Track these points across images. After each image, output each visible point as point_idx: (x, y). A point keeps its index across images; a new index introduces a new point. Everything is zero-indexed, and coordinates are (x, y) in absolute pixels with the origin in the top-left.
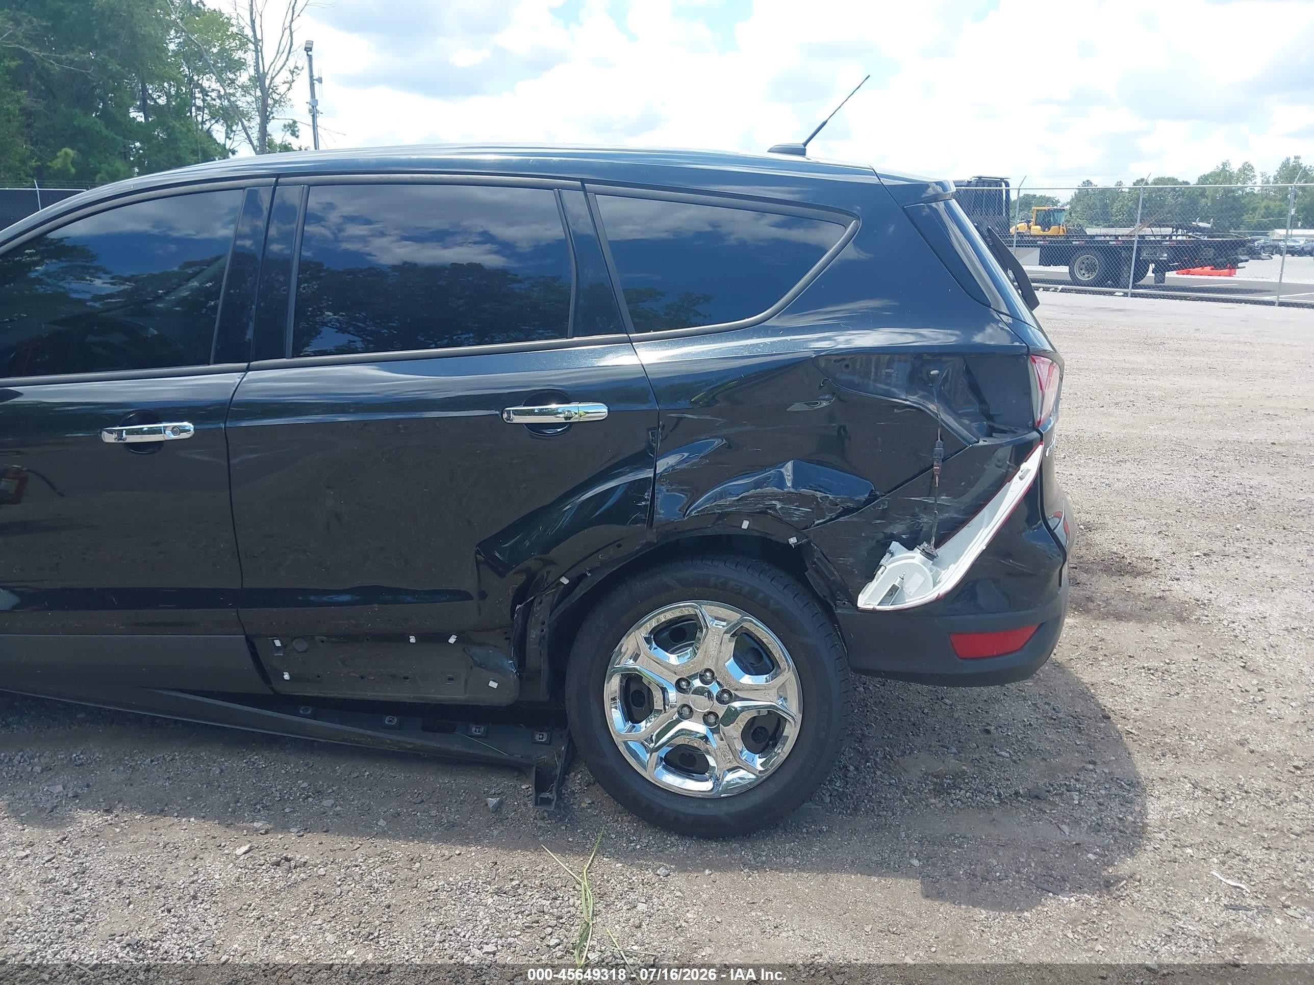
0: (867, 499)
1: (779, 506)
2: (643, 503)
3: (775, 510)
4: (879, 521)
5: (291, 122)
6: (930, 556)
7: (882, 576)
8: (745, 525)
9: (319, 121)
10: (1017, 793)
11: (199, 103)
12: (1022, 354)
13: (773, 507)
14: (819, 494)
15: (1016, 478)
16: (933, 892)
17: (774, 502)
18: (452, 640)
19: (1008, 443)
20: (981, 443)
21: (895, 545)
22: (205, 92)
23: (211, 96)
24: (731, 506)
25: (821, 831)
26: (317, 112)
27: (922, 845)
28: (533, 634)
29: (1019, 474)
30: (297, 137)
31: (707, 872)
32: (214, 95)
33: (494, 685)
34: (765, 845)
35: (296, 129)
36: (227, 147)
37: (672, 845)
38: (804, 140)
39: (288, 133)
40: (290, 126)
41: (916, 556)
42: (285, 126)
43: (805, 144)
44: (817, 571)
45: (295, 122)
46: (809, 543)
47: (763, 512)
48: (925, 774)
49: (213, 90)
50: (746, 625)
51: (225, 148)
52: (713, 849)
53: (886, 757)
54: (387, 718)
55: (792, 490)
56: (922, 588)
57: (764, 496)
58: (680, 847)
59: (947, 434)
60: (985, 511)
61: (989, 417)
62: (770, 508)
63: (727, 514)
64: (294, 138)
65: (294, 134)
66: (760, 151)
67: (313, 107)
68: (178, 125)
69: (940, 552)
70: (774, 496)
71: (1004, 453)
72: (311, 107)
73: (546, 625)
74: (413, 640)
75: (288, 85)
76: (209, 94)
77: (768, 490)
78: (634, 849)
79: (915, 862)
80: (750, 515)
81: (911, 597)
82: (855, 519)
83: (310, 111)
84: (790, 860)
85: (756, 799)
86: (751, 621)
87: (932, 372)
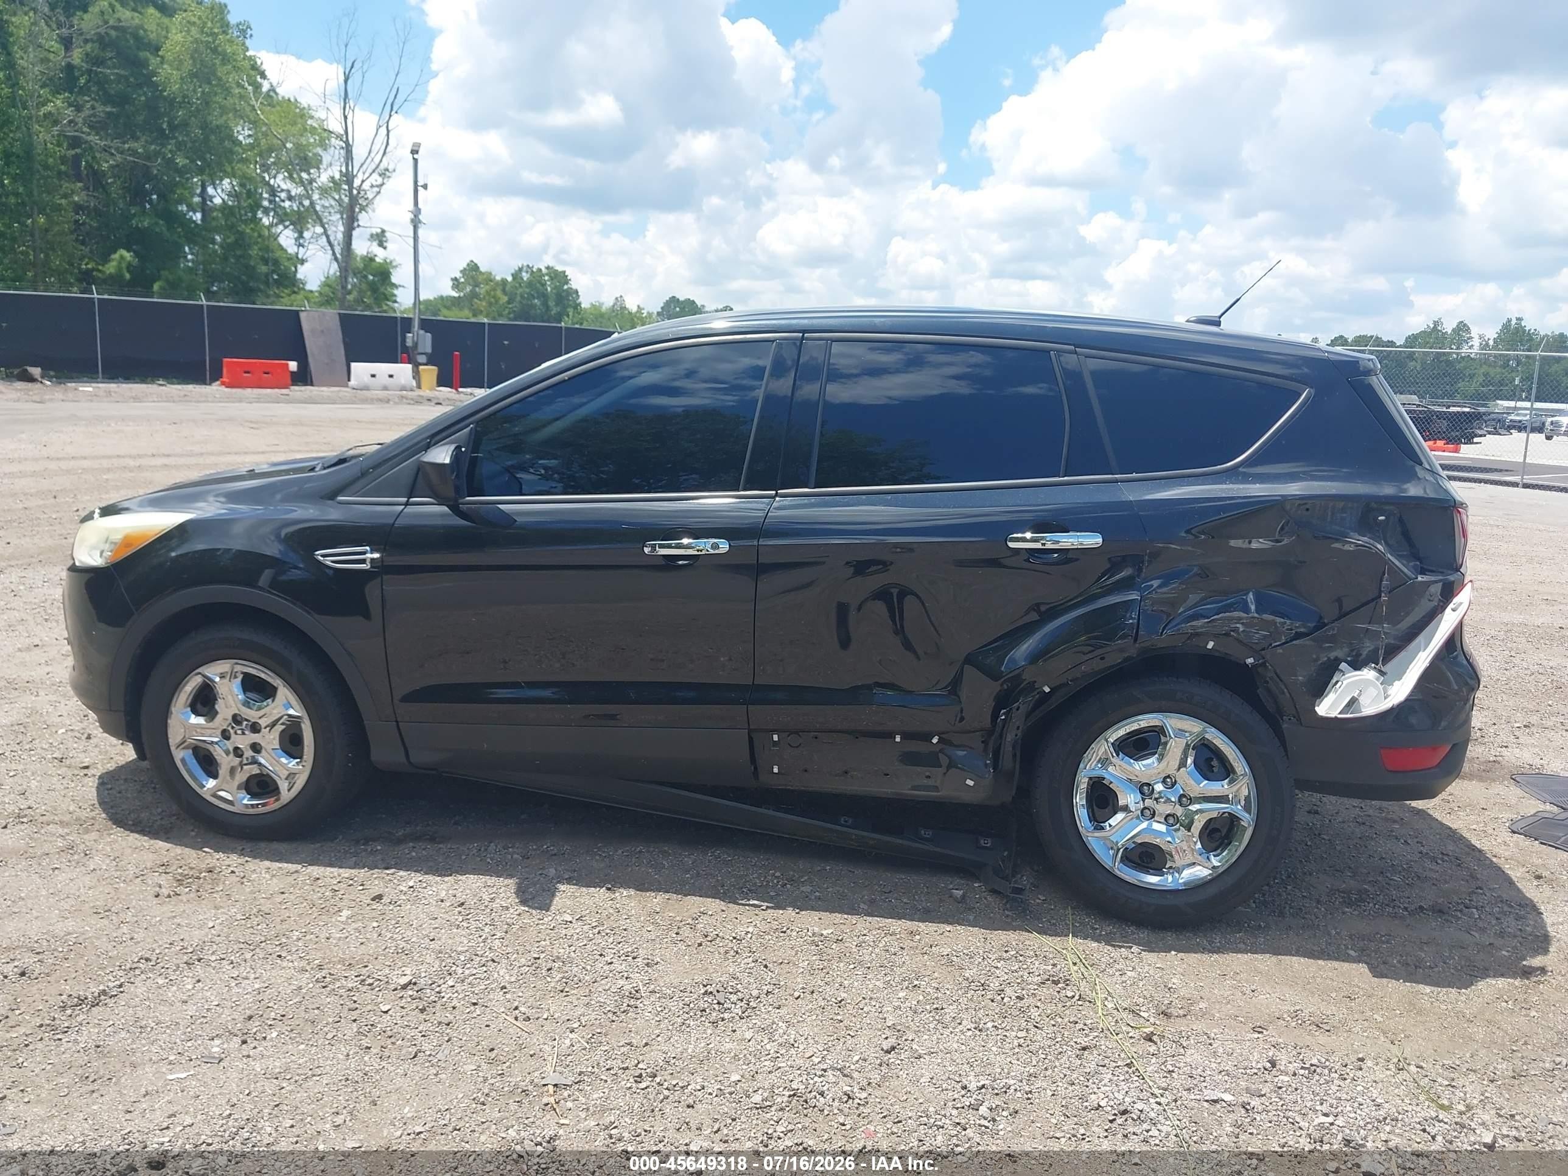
0: (1315, 627)
1: (1241, 630)
2: (1131, 621)
3: (1238, 633)
4: (1327, 645)
5: (379, 231)
6: (1382, 673)
7: (1340, 690)
8: (1210, 645)
9: (420, 232)
10: (1421, 907)
11: (266, 203)
12: (1450, 506)
13: (1236, 630)
14: (1279, 620)
15: (1448, 610)
16: (1377, 973)
17: (1238, 625)
18: (935, 740)
19: (1440, 581)
20: (1420, 579)
21: (1343, 666)
22: (273, 192)
23: (279, 197)
24: (1202, 627)
26: (420, 222)
27: (1353, 940)
28: (1009, 738)
29: (1451, 606)
30: (385, 248)
32: (283, 195)
33: (970, 783)
35: (384, 239)
36: (300, 256)
38: (1219, 314)
39: (375, 244)
40: (377, 234)
41: (1368, 674)
42: (372, 236)
43: (1220, 317)
44: (1269, 691)
45: (383, 231)
46: (1264, 665)
47: (1227, 635)
48: (1332, 890)
49: (282, 190)
50: (1207, 736)
51: (297, 258)
53: (1290, 877)
54: (843, 819)
55: (1256, 615)
56: (1375, 700)
57: (1231, 619)
59: (1394, 571)
60: (1421, 638)
61: (1419, 559)
62: (1233, 631)
63: (1197, 634)
64: (381, 249)
65: (381, 244)
66: (1180, 319)
67: (415, 216)
68: (248, 231)
69: (1387, 668)
70: (1239, 619)
71: (1436, 589)
72: (413, 216)
73: (1022, 730)
74: (898, 739)
75: (376, 189)
76: (278, 194)
77: (1236, 614)
78: (1101, 935)
80: (1215, 637)
81: (1366, 708)
82: (1307, 642)
83: (412, 221)
84: (1242, 946)
85: (1212, 891)
86: (1212, 733)
87: (1380, 518)
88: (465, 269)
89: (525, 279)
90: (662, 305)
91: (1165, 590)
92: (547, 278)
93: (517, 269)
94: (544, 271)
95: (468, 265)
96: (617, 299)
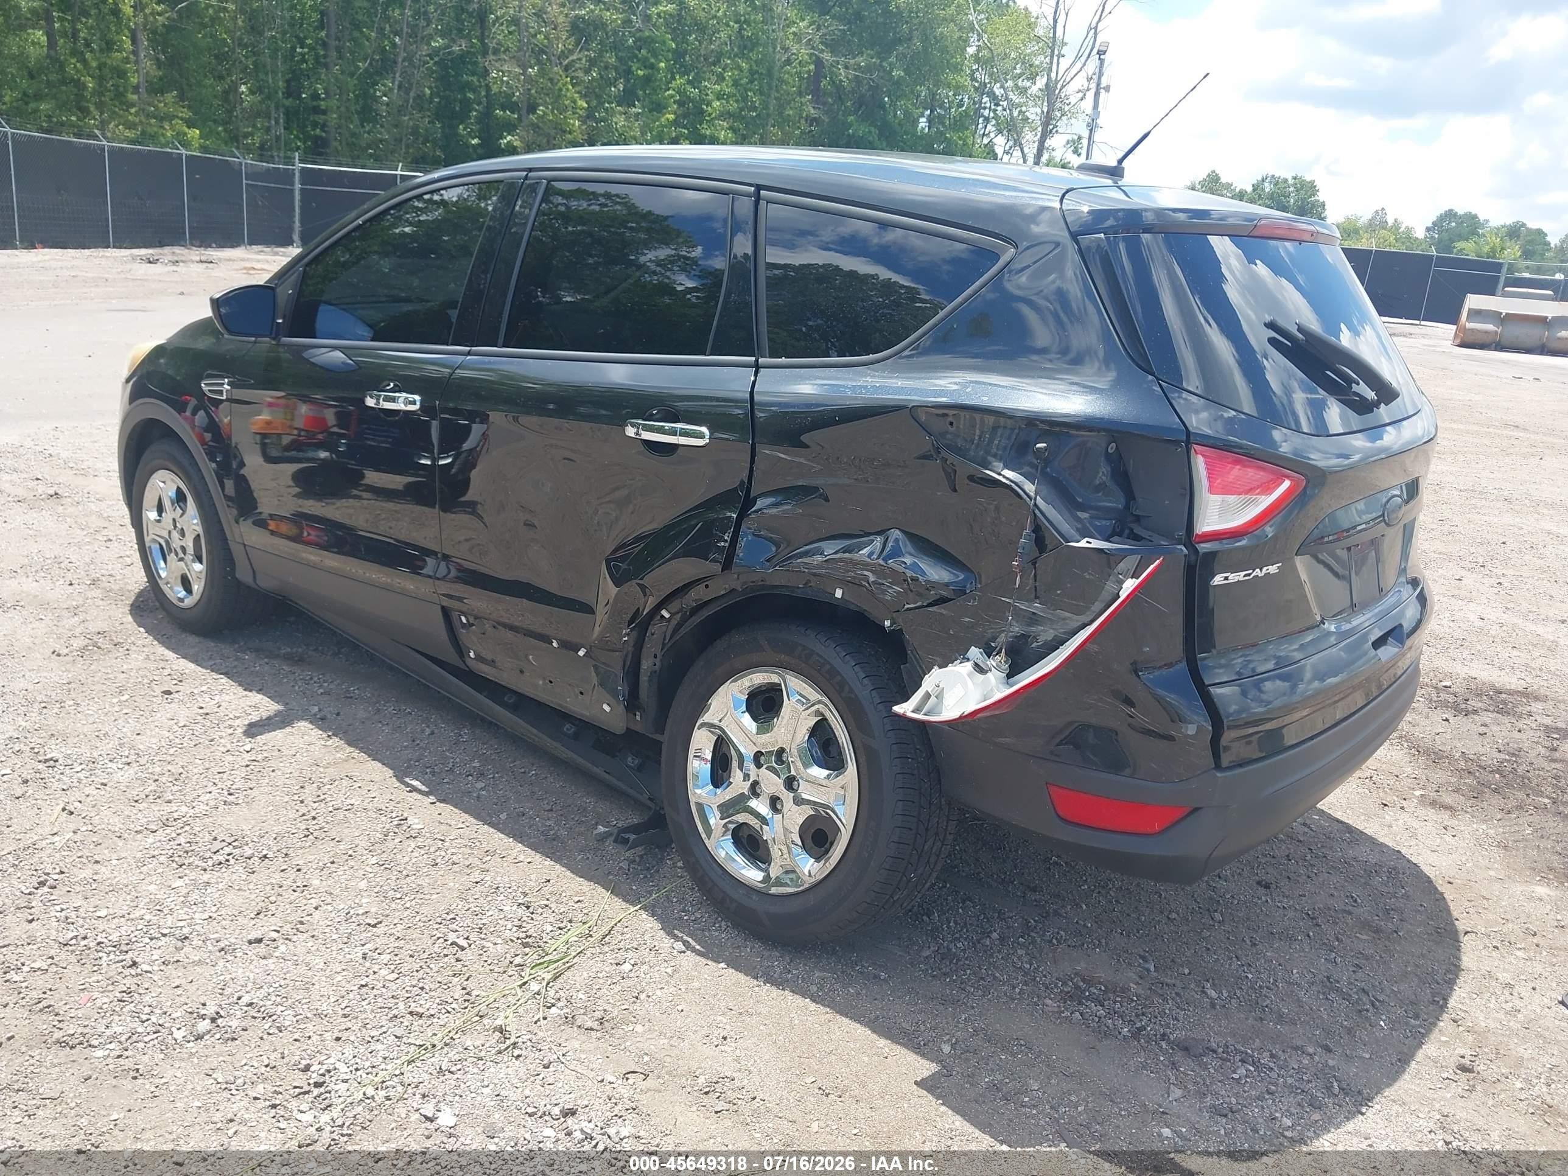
1: (872, 578)
2: (723, 544)
3: (869, 583)
4: (967, 620)
5: (1075, 137)
7: (929, 680)
8: (839, 593)
13: (866, 578)
14: (909, 573)
17: (866, 573)
18: (581, 653)
19: (1137, 552)
21: (973, 651)
22: (993, 101)
24: (820, 567)
25: (876, 977)
28: (646, 665)
31: (723, 965)
33: (607, 708)
34: (805, 965)
37: (719, 930)
45: (1079, 138)
46: (901, 630)
47: (856, 582)
49: (1002, 99)
52: (751, 950)
54: (567, 726)
55: (882, 562)
57: (859, 564)
58: (724, 934)
62: (863, 579)
63: (820, 576)
70: (870, 566)
71: (1128, 565)
72: (1091, 121)
73: (658, 659)
74: (555, 644)
76: (998, 103)
77: (864, 558)
79: (946, 1048)
80: (844, 583)
81: (947, 710)
82: (944, 612)
83: (1090, 125)
86: (826, 705)
87: (1039, 445)
88: (1205, 180)
89: (1267, 190)
90: (1435, 219)
91: (774, 511)
92: (1292, 189)
93: (1260, 179)
94: (1290, 182)
95: (1209, 175)
96: (1377, 212)
